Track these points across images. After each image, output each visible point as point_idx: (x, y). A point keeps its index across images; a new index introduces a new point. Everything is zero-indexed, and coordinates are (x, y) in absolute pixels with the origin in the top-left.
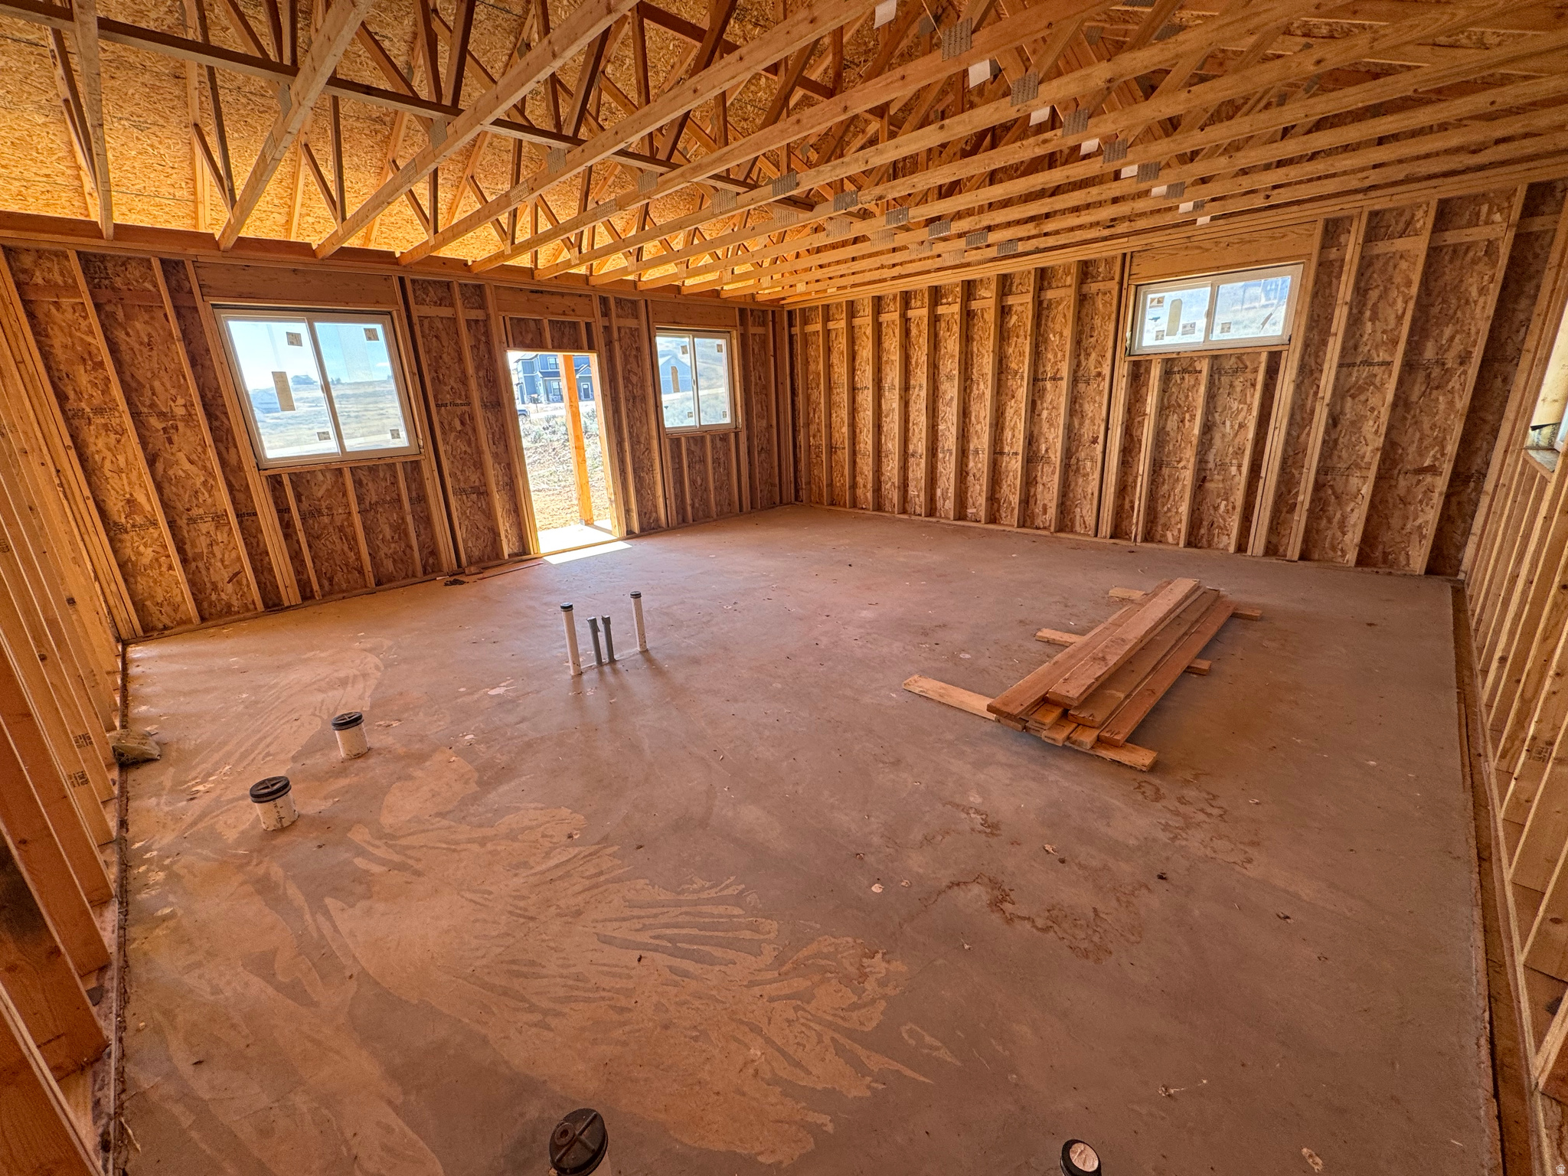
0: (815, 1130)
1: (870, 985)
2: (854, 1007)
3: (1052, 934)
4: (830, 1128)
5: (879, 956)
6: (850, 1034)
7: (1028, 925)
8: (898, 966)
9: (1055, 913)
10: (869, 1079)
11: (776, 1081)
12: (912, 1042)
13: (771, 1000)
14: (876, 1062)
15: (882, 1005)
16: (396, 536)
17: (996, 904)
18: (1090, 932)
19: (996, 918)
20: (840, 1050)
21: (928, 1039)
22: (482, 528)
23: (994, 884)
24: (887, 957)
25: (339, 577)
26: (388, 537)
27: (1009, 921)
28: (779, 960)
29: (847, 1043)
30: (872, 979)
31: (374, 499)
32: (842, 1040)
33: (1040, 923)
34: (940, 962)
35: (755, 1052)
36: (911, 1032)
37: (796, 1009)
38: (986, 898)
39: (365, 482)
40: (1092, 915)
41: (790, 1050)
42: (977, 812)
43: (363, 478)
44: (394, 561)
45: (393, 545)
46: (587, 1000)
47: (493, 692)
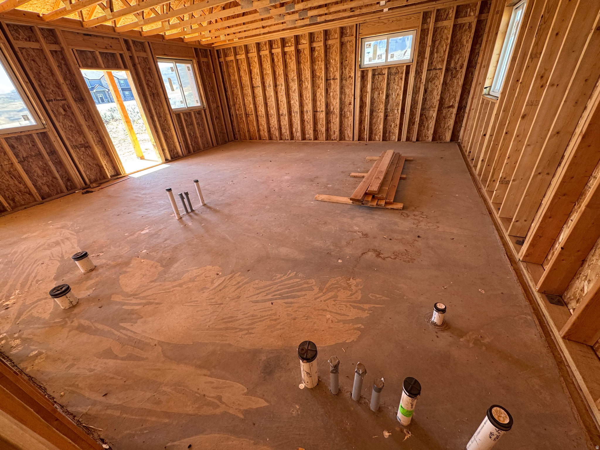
0: (359, 329)
1: (353, 287)
2: (351, 295)
3: (397, 259)
4: (363, 327)
5: (351, 279)
6: (354, 302)
7: (390, 259)
8: (358, 280)
9: (395, 253)
10: (367, 311)
11: (339, 321)
12: (374, 298)
13: (325, 301)
14: (366, 306)
15: (360, 292)
16: (45, 173)
17: (378, 255)
18: (407, 256)
19: (380, 259)
20: (354, 307)
21: (378, 296)
22: (92, 165)
23: (375, 251)
24: (354, 278)
25: (17, 198)
26: (40, 174)
27: (384, 259)
28: (321, 290)
29: (355, 304)
30: (353, 286)
31: (25, 155)
32: (353, 304)
33: (393, 257)
34: (370, 275)
35: (328, 316)
36: (371, 296)
37: (334, 301)
38: (374, 255)
39: (16, 146)
40: (405, 251)
41: (339, 312)
42: (359, 232)
43: (14, 144)
44: (48, 186)
45: (45, 178)
46: (260, 321)
47: (143, 232)
